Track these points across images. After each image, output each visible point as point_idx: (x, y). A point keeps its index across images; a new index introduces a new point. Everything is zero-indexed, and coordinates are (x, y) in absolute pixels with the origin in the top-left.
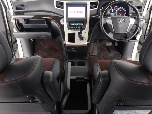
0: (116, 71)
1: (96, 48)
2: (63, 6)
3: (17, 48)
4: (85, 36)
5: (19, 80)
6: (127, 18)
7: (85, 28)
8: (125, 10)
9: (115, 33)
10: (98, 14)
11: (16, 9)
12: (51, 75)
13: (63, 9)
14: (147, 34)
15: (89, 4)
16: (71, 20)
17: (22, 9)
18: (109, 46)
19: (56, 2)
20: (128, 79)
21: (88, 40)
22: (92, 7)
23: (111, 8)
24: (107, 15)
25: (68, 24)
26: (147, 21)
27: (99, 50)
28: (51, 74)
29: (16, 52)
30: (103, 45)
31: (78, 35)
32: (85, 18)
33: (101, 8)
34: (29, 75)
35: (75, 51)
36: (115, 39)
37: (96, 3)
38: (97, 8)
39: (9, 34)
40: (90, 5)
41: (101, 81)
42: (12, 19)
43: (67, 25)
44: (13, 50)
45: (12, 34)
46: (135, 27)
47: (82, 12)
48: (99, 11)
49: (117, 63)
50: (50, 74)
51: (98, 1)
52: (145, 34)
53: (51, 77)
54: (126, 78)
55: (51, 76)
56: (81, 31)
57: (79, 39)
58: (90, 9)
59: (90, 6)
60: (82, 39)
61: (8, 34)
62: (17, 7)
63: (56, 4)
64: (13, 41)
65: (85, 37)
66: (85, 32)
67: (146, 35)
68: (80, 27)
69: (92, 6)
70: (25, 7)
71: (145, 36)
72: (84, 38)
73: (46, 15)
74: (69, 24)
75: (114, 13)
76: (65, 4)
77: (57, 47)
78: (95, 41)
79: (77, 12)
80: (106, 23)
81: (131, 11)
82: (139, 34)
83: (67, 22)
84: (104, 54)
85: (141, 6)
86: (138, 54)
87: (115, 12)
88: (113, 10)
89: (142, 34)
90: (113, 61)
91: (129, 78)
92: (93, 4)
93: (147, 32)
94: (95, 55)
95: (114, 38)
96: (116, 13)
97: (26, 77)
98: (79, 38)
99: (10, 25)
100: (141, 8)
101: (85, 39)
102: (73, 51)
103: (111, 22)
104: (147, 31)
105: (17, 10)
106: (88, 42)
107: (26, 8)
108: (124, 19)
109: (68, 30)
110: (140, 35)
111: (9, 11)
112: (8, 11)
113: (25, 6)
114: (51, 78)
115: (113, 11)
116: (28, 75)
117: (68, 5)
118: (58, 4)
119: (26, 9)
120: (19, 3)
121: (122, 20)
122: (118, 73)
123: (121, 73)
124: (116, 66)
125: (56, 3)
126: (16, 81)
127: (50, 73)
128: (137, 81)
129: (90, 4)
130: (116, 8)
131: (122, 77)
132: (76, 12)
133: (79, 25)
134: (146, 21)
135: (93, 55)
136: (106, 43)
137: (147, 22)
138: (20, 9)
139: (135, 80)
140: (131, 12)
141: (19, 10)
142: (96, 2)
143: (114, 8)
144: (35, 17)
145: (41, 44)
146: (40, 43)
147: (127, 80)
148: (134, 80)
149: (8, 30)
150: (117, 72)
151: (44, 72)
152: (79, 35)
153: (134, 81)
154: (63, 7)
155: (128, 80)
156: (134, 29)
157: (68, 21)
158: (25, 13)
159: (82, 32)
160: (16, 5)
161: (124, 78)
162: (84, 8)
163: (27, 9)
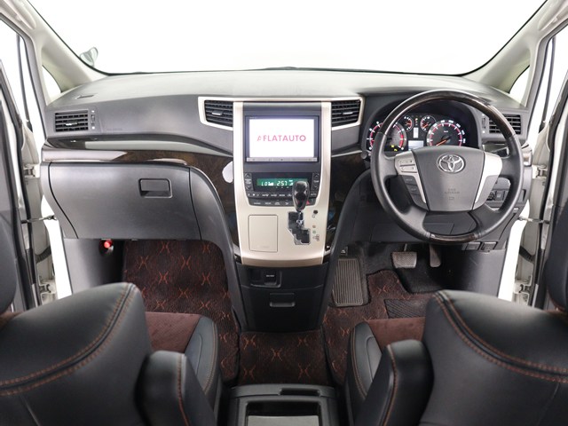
0: (458, 331)
1: (358, 279)
2: (232, 116)
3: (52, 278)
4: (314, 227)
5: (37, 385)
6: (471, 152)
7: (315, 197)
8: (461, 129)
9: (432, 209)
10: (364, 144)
11: (57, 126)
12: (180, 369)
13: (231, 126)
14: (548, 216)
15: (327, 109)
16: (259, 165)
17: (77, 129)
18: (404, 269)
19: (205, 101)
20: (512, 363)
21: (329, 243)
22: (338, 120)
23: (409, 122)
24: (396, 147)
25: (249, 181)
26: (546, 170)
27: (368, 286)
28: (180, 362)
29: (47, 293)
30: (382, 268)
31: (290, 223)
32: (316, 160)
33: (373, 125)
34: (84, 361)
35: (278, 284)
36: (431, 233)
37: (352, 106)
38: (358, 123)
39: (23, 222)
40: (333, 112)
41: (394, 383)
42: (37, 168)
43: (246, 185)
44: (33, 286)
45: (33, 224)
46: (502, 192)
47: (303, 138)
48: (365, 133)
49: (457, 303)
50: (177, 364)
51: (361, 99)
52: (541, 217)
53: (180, 376)
54: (502, 361)
55: (180, 372)
56: (301, 206)
57: (292, 237)
58: (333, 125)
59: (333, 116)
60: (303, 236)
61: (19, 222)
62: (61, 122)
63: (206, 109)
64: (37, 251)
65: (314, 232)
66: (316, 212)
67: (547, 223)
68: (296, 193)
69: (338, 116)
70: (89, 122)
71: (541, 225)
72: (312, 236)
73: (165, 151)
74: (254, 182)
75: (422, 142)
76: (238, 109)
77: (206, 276)
78: (353, 252)
79: (282, 138)
80: (394, 173)
81: (484, 132)
82: (519, 219)
83: (247, 174)
84: (388, 302)
85: (519, 116)
86: (522, 297)
87: (423, 136)
88: (416, 131)
89: (531, 220)
90: (440, 294)
91: (513, 358)
92: (341, 107)
93: (549, 209)
94: (352, 304)
95: (427, 231)
96: (428, 140)
97: (70, 370)
98: (293, 233)
99: (27, 188)
100: (519, 120)
101: (317, 238)
102: (269, 285)
103: (415, 169)
104: (547, 207)
105: (57, 131)
106: (326, 249)
107: (93, 125)
108: (460, 159)
109: (251, 203)
110: (524, 223)
111: (30, 137)
112: (27, 138)
113: (89, 118)
114: (180, 380)
115: (416, 135)
116: (80, 364)
117: (252, 112)
118: (213, 110)
119: (93, 128)
120: (68, 108)
121: (455, 161)
122: (466, 340)
123: (477, 338)
124: (455, 312)
125: (205, 105)
126: (21, 390)
127: (178, 358)
128: (550, 369)
129: (333, 107)
130: (429, 124)
131: (487, 356)
132: (278, 138)
133: (292, 184)
134: (541, 170)
135: (346, 304)
136: (395, 258)
137: (543, 175)
138: (71, 130)
139: (545, 368)
140: (483, 136)
141: (66, 130)
142: (355, 101)
143: (422, 124)
144: (126, 159)
145: (144, 266)
146: (140, 262)
147: (509, 367)
148: (540, 366)
149: (21, 206)
150: (463, 337)
151: (152, 353)
152: (293, 225)
153: (541, 372)
154: (232, 121)
155: (513, 369)
156: (499, 196)
157: (249, 171)
158: (87, 143)
159: (303, 211)
160: (57, 114)
161: (495, 360)
162: (310, 123)
163: (98, 128)
